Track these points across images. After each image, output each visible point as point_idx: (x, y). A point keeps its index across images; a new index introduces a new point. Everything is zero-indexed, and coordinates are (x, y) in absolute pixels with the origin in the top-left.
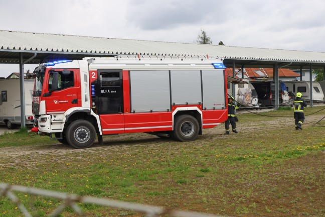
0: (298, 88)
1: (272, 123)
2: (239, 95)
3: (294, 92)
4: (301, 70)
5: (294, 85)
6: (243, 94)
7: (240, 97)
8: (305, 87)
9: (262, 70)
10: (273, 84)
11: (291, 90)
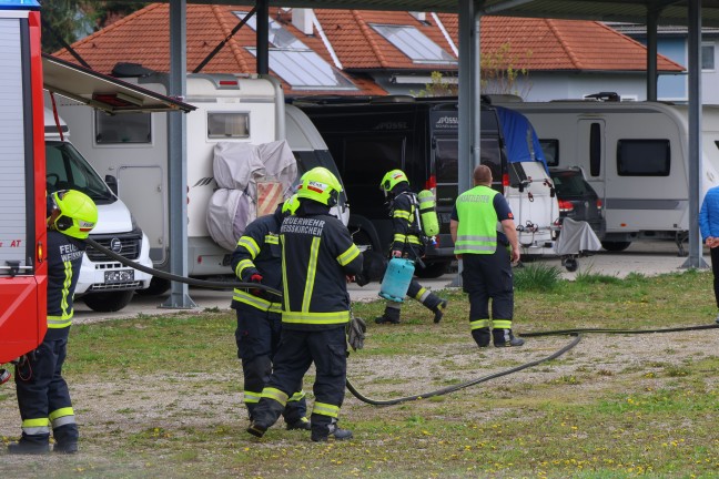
0: (623, 145)
1: (390, 373)
2: (211, 182)
3: (595, 171)
4: (651, 29)
5: (596, 129)
6: (239, 178)
7: (218, 198)
8: (664, 145)
9: (429, 22)
10: (445, 120)
11: (575, 157)
